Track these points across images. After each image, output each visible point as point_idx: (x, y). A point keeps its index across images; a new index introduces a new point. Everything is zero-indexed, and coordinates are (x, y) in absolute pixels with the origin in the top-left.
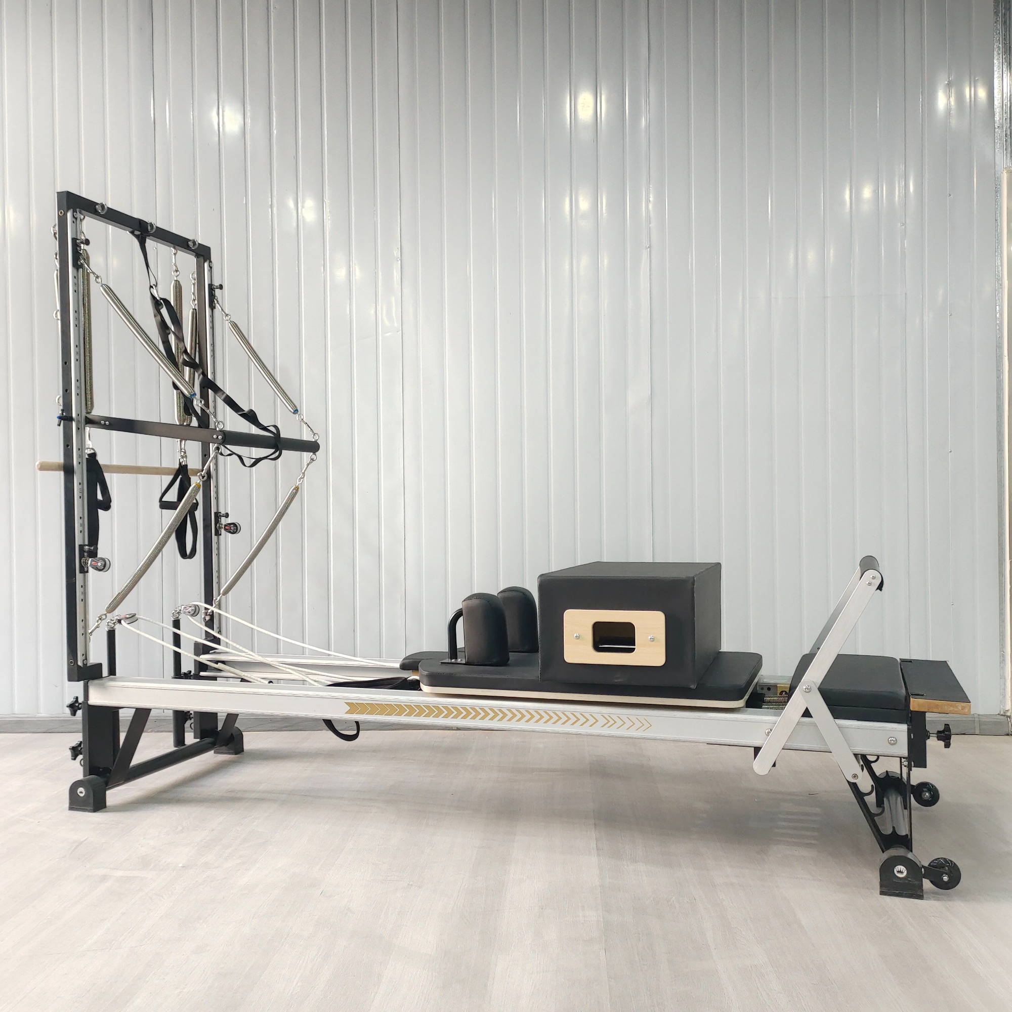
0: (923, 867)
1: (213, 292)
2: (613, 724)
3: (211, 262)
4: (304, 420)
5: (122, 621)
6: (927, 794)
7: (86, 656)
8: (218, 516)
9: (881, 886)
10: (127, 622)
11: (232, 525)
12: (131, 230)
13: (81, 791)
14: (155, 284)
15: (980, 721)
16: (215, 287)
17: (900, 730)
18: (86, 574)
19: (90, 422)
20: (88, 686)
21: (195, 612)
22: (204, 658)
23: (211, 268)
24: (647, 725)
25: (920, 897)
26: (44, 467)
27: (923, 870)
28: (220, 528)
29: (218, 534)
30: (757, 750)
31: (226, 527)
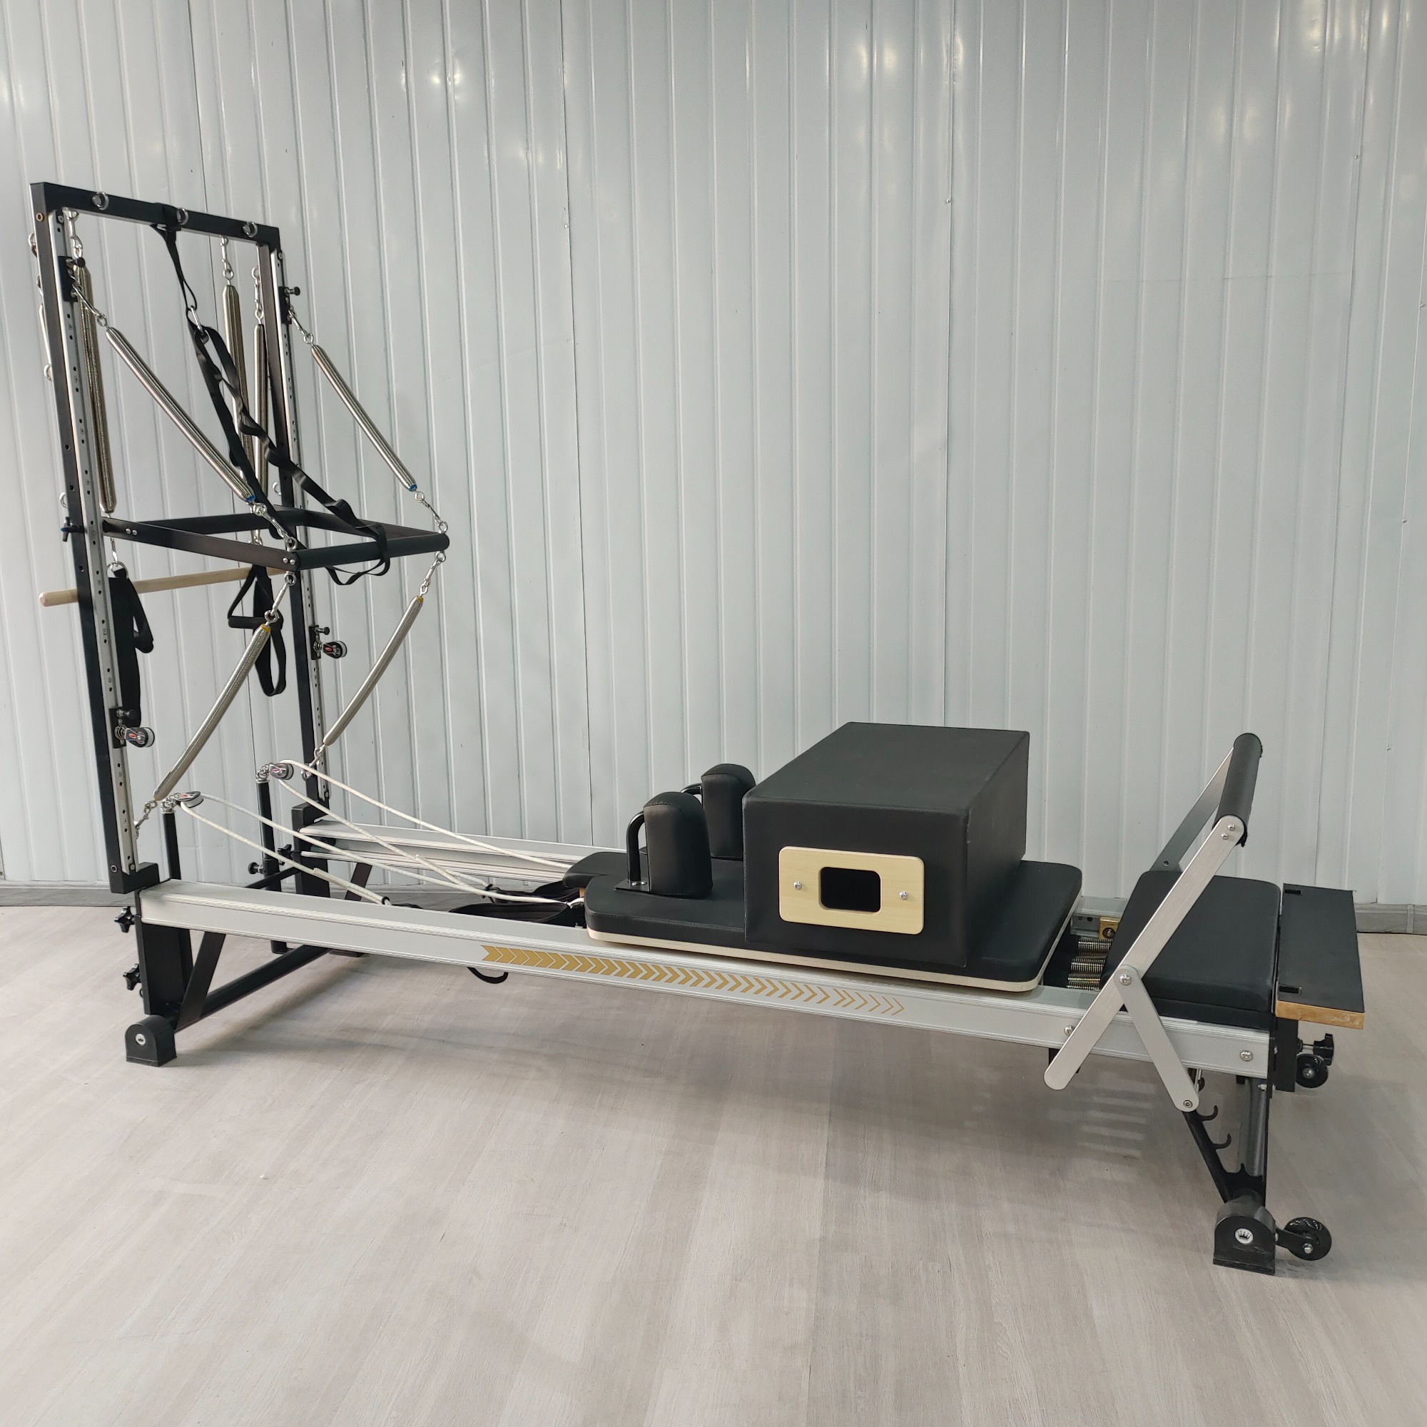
0: (1278, 1231)
1: (287, 299)
2: (849, 1003)
3: (281, 252)
4: (426, 500)
5: (182, 804)
6: (1310, 1072)
7: (132, 858)
8: (314, 630)
9: (1216, 1253)
10: (189, 806)
11: (335, 646)
12: (151, 223)
13: (140, 1038)
14: (194, 306)
15: (1414, 914)
16: (289, 291)
17: (1260, 1040)
18: (124, 748)
19: (111, 528)
20: (139, 898)
21: (288, 773)
22: (305, 833)
23: (281, 261)
24: (897, 1008)
25: (1271, 1272)
26: (50, 601)
27: (1276, 1235)
28: (319, 648)
29: (316, 657)
30: (1053, 1052)
31: (327, 649)
